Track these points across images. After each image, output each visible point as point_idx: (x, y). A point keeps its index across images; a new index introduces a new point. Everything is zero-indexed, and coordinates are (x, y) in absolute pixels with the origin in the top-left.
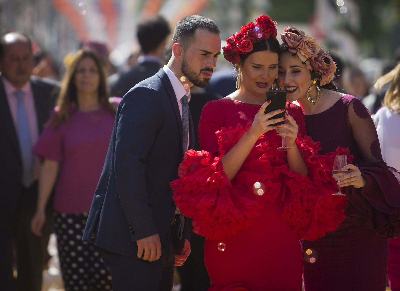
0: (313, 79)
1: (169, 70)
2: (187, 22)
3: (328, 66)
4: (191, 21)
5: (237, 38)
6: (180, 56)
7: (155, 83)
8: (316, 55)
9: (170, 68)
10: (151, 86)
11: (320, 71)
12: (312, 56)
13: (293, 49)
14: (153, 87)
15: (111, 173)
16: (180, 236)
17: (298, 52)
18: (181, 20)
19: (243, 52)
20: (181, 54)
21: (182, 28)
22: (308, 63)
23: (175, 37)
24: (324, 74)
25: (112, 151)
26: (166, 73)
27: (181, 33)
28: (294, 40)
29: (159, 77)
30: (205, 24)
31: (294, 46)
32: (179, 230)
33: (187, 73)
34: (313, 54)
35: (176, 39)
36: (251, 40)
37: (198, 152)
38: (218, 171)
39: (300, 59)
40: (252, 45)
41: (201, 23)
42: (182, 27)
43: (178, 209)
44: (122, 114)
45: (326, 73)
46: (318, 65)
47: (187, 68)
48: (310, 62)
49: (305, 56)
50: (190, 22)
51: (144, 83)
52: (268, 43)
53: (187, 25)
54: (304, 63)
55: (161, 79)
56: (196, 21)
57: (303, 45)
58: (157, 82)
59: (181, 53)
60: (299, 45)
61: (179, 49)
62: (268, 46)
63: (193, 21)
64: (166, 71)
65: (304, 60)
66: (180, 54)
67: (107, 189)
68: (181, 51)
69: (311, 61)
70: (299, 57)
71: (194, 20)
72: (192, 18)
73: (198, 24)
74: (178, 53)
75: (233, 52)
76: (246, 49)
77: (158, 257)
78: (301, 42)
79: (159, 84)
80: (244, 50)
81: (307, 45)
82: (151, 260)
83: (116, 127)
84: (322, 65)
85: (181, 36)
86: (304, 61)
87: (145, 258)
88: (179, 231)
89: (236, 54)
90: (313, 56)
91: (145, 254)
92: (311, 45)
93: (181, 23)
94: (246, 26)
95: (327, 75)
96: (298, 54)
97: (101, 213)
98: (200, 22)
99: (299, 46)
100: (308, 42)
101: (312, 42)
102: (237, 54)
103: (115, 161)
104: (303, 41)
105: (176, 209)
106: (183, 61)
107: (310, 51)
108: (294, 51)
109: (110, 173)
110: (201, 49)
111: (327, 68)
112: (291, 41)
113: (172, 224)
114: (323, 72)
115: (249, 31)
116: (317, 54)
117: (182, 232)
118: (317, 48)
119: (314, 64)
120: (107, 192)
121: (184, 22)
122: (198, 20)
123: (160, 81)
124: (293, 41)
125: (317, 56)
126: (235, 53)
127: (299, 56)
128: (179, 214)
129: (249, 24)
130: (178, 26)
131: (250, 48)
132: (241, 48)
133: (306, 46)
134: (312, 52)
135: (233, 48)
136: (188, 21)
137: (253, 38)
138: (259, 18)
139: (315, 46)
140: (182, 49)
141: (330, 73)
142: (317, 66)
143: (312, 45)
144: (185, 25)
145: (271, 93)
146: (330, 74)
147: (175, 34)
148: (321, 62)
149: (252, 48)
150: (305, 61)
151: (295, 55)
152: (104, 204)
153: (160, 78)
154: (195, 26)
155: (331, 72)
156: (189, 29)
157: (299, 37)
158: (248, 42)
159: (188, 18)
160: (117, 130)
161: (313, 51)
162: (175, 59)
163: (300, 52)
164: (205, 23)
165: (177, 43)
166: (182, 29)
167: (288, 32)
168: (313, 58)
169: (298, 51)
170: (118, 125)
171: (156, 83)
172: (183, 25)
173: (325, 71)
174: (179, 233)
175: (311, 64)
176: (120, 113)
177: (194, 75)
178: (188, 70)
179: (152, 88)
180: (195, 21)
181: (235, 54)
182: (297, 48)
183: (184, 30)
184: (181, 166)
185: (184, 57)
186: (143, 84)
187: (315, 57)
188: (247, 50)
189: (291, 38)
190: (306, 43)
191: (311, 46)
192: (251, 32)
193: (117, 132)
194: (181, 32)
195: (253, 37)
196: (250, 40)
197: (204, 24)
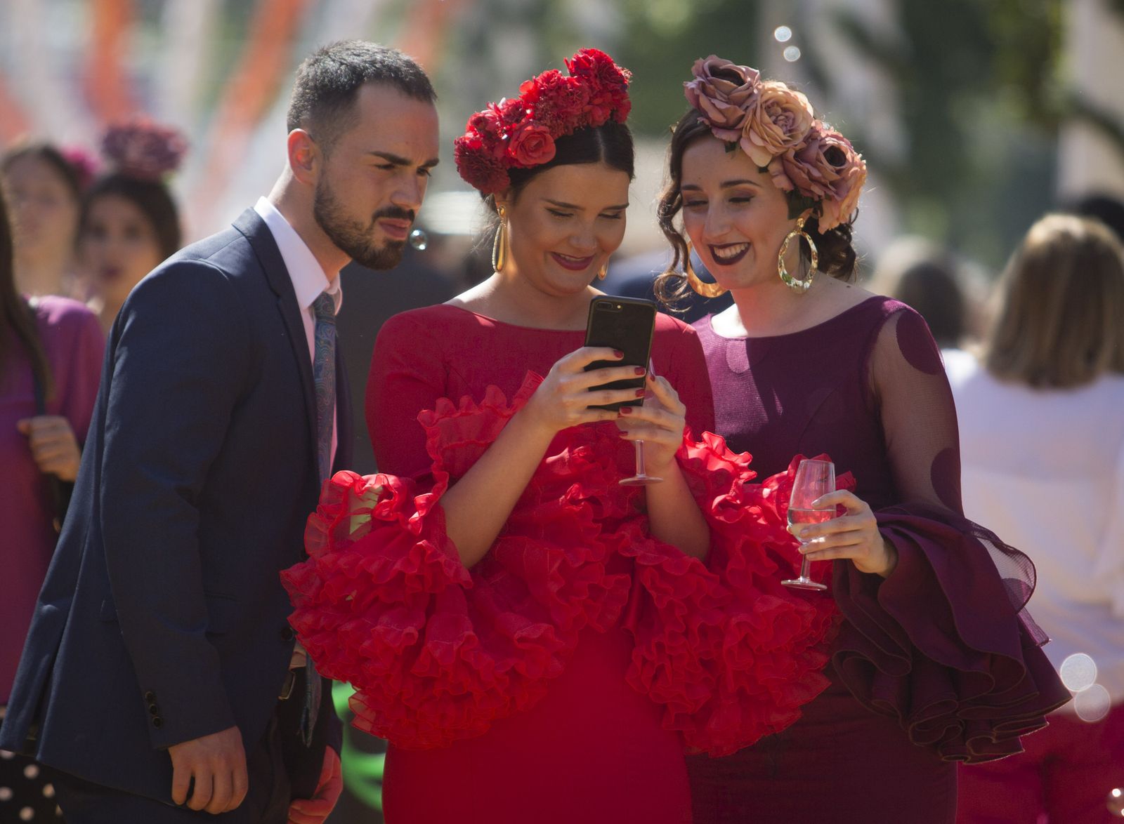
0: (794, 214)
1: (275, 213)
2: (332, 63)
3: (838, 172)
4: (343, 61)
5: (505, 115)
6: (310, 169)
7: (229, 252)
8: (799, 142)
9: (277, 206)
10: (215, 261)
11: (817, 190)
12: (787, 146)
13: (727, 127)
14: (222, 264)
15: (88, 535)
16: (306, 736)
17: (740, 137)
18: (315, 55)
19: (523, 162)
20: (314, 165)
21: (317, 80)
22: (775, 168)
23: (294, 111)
24: (830, 198)
25: (94, 465)
26: (266, 220)
27: (314, 96)
28: (727, 103)
29: (243, 234)
30: (387, 71)
31: (727, 121)
32: (304, 716)
33: (332, 224)
34: (789, 138)
35: (298, 117)
36: (550, 127)
37: (364, 477)
38: (429, 539)
39: (750, 158)
40: (554, 145)
41: (375, 67)
42: (315, 79)
43: (302, 652)
44: (125, 349)
45: (836, 196)
46: (809, 174)
47: (332, 207)
48: (783, 166)
49: (764, 149)
50: (342, 64)
51: (194, 252)
52: (600, 140)
53: (332, 74)
54: (763, 170)
55: (249, 241)
56: (361, 58)
57: (755, 113)
58: (235, 248)
59: (314, 160)
60: (743, 116)
61: (307, 148)
62: (602, 148)
63: (350, 59)
64: (264, 215)
65: (761, 160)
66: (309, 162)
67: (78, 585)
68: (312, 154)
69: (785, 161)
70: (746, 155)
71: (355, 57)
72: (348, 49)
73: (367, 68)
74: (303, 160)
75: (490, 161)
76: (534, 155)
77: (237, 802)
78: (747, 107)
79: (243, 254)
80: (526, 157)
81: (768, 113)
82: (214, 809)
83: (104, 391)
84: (819, 171)
85: (313, 106)
86: (763, 165)
87: (196, 803)
88: (303, 720)
89: (498, 168)
90: (790, 145)
91: (197, 789)
92: (780, 111)
93: (313, 65)
94: (536, 82)
95: (836, 200)
96: (744, 144)
97: (58, 660)
98: (373, 63)
99: (745, 119)
100: (773, 104)
101: (785, 101)
102: (500, 166)
103: (102, 495)
104: (754, 101)
105: (295, 650)
106: (319, 187)
107: (779, 131)
108: (730, 137)
109: (86, 535)
110: (374, 150)
111: (835, 177)
112: (718, 107)
113: (280, 698)
114: (825, 192)
115: (546, 101)
116: (801, 138)
117: (312, 727)
118: (801, 119)
119: (796, 170)
120: (75, 595)
121: (324, 63)
122: (366, 58)
123: (247, 246)
124: (723, 106)
125: (804, 145)
126: (495, 164)
127: (744, 149)
128: (303, 666)
129: (546, 76)
130: (304, 73)
131: (544, 153)
132: (519, 148)
133: (767, 118)
134: (784, 134)
135: (492, 149)
136: (334, 61)
137: (559, 121)
138: (578, 59)
139: (794, 114)
140: (315, 147)
141: (848, 192)
142: (805, 176)
143: (785, 110)
144: (326, 72)
145: (604, 306)
146: (846, 197)
147: (296, 100)
148: (816, 163)
149: (551, 151)
150: (767, 163)
151: (731, 147)
152: (66, 631)
153: (246, 237)
154: (357, 76)
155: (850, 188)
156: (338, 87)
157: (741, 91)
158: (541, 134)
159: (338, 48)
160: (110, 399)
161: (790, 131)
162: (293, 178)
163: (749, 135)
164: (388, 65)
165: (298, 130)
166: (315, 85)
167: (707, 76)
168: (791, 154)
169: (743, 135)
170: (113, 384)
171: (235, 252)
172: (319, 71)
173: (830, 189)
174: (302, 726)
175: (786, 173)
176: (119, 345)
177: (354, 231)
178: (335, 215)
179: (219, 266)
180: (356, 61)
181: (495, 166)
182: (740, 126)
183: (324, 86)
184: (313, 520)
185: (323, 172)
186: (193, 255)
187: (798, 148)
188: (535, 158)
189: (718, 96)
190: (764, 107)
191: (781, 115)
192: (551, 103)
193: (110, 405)
194: (313, 94)
195: (556, 120)
196: (547, 128)
197: (384, 71)
